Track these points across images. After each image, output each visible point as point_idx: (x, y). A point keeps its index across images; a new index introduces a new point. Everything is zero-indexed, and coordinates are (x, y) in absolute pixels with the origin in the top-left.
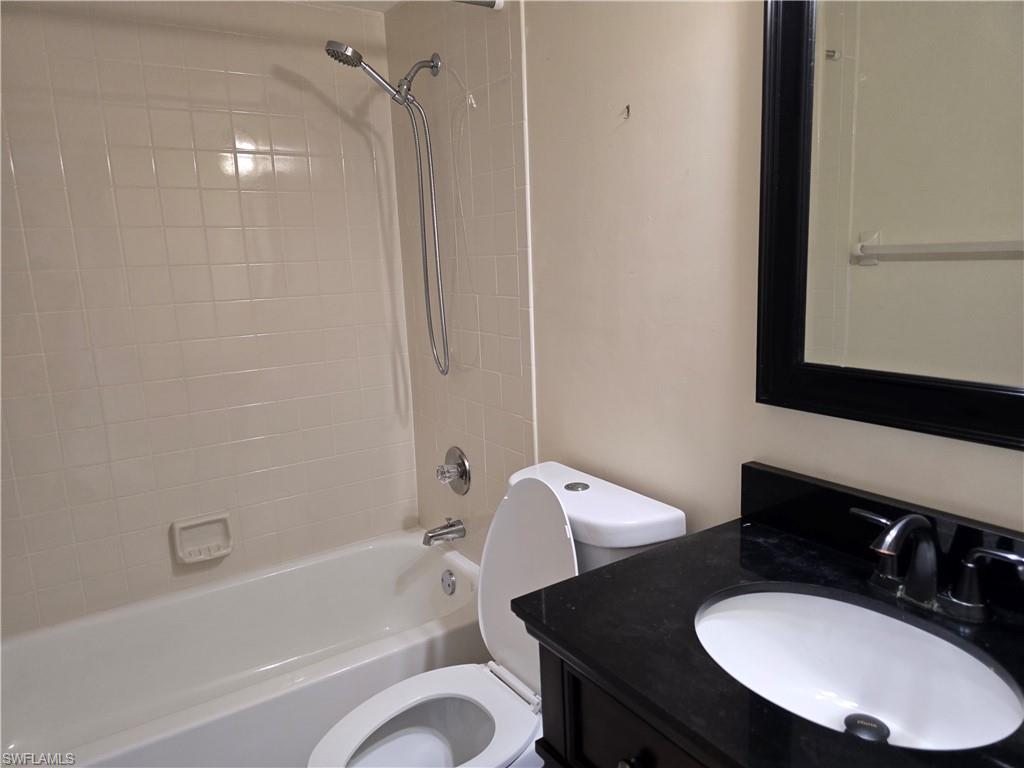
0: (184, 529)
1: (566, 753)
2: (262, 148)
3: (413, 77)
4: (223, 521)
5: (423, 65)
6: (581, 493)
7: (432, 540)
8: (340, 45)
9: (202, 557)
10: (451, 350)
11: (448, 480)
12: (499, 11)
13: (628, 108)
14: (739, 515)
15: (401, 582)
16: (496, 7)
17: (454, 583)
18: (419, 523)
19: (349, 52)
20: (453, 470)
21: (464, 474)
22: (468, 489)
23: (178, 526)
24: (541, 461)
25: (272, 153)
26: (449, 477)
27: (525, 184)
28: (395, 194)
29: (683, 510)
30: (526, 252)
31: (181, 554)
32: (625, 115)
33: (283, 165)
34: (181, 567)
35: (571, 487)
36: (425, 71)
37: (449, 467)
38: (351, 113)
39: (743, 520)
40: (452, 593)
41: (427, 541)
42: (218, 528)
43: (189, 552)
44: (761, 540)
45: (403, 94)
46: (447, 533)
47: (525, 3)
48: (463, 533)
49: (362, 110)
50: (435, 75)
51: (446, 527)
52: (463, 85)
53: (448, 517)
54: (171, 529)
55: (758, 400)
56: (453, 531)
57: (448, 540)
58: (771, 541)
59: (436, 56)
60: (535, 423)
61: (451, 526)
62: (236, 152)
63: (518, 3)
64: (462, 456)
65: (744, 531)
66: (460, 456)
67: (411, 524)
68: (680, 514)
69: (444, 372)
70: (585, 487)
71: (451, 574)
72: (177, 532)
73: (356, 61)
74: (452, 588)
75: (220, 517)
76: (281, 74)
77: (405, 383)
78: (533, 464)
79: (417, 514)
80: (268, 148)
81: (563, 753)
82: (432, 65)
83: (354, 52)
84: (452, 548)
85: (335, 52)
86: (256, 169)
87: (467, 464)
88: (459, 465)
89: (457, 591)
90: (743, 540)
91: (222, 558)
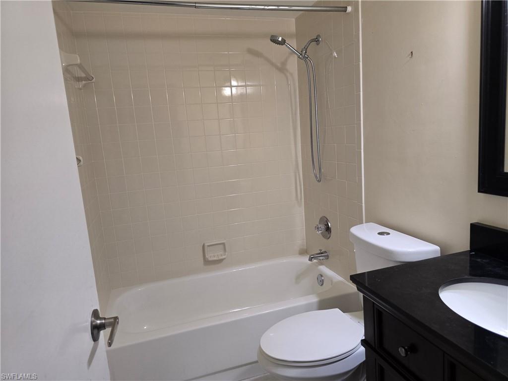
0: (209, 246)
1: (375, 345)
2: (240, 84)
3: (307, 47)
4: (223, 244)
5: (313, 40)
6: (385, 236)
7: (313, 259)
8: (276, 36)
9: (215, 259)
10: (322, 170)
11: (320, 232)
12: (349, 13)
13: (412, 53)
14: (469, 249)
15: (298, 278)
16: (347, 12)
17: (323, 280)
18: (306, 252)
19: (280, 39)
20: (323, 227)
21: (328, 229)
22: (330, 236)
23: (206, 244)
24: (366, 222)
25: (246, 86)
26: (321, 230)
27: (360, 92)
28: (298, 100)
29: (438, 246)
30: (360, 123)
31: (207, 257)
32: (410, 56)
33: (250, 90)
34: (207, 262)
35: (381, 234)
36: (314, 43)
37: (321, 225)
38: (279, 65)
39: (471, 251)
40: (322, 285)
41: (311, 259)
42: (221, 246)
43: (211, 256)
44: (479, 260)
45: (303, 55)
46: (320, 256)
47: (361, 1)
48: (327, 257)
49: (284, 63)
50: (318, 45)
51: (319, 254)
52: (331, 47)
53: (321, 249)
54: (204, 246)
55: (479, 191)
56: (322, 256)
57: (320, 260)
58: (484, 261)
59: (319, 36)
60: (364, 205)
61: (322, 253)
62: (231, 87)
63: (358, 1)
64: (327, 221)
65: (471, 256)
66: (326, 221)
67: (303, 252)
68: (438, 248)
69: (319, 181)
70: (388, 234)
71: (322, 276)
72: (206, 247)
73: (283, 42)
74: (322, 283)
75: (223, 242)
76: (251, 51)
77: (300, 186)
78: (362, 223)
79: (305, 248)
80: (244, 84)
81: (374, 346)
82: (316, 41)
83: (282, 39)
84: (322, 264)
85: (274, 40)
86: (237, 93)
87: (329, 224)
88: (325, 225)
89: (324, 284)
90: (470, 260)
91: (222, 260)
